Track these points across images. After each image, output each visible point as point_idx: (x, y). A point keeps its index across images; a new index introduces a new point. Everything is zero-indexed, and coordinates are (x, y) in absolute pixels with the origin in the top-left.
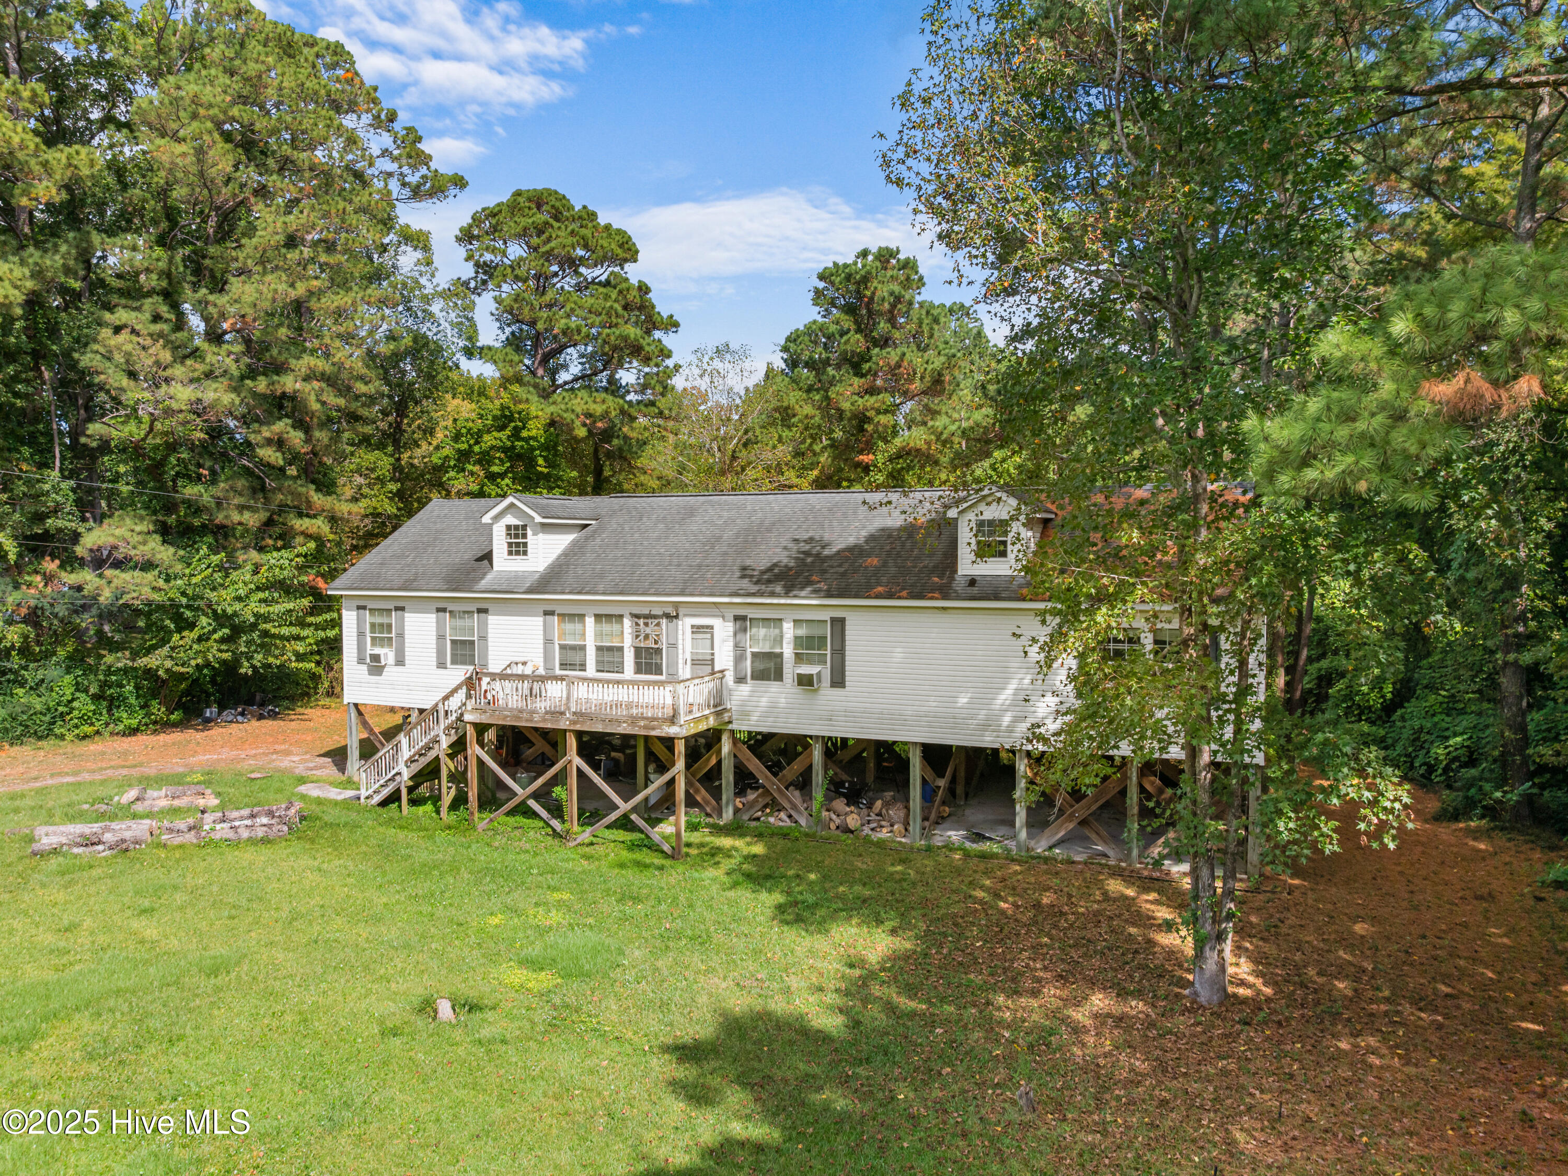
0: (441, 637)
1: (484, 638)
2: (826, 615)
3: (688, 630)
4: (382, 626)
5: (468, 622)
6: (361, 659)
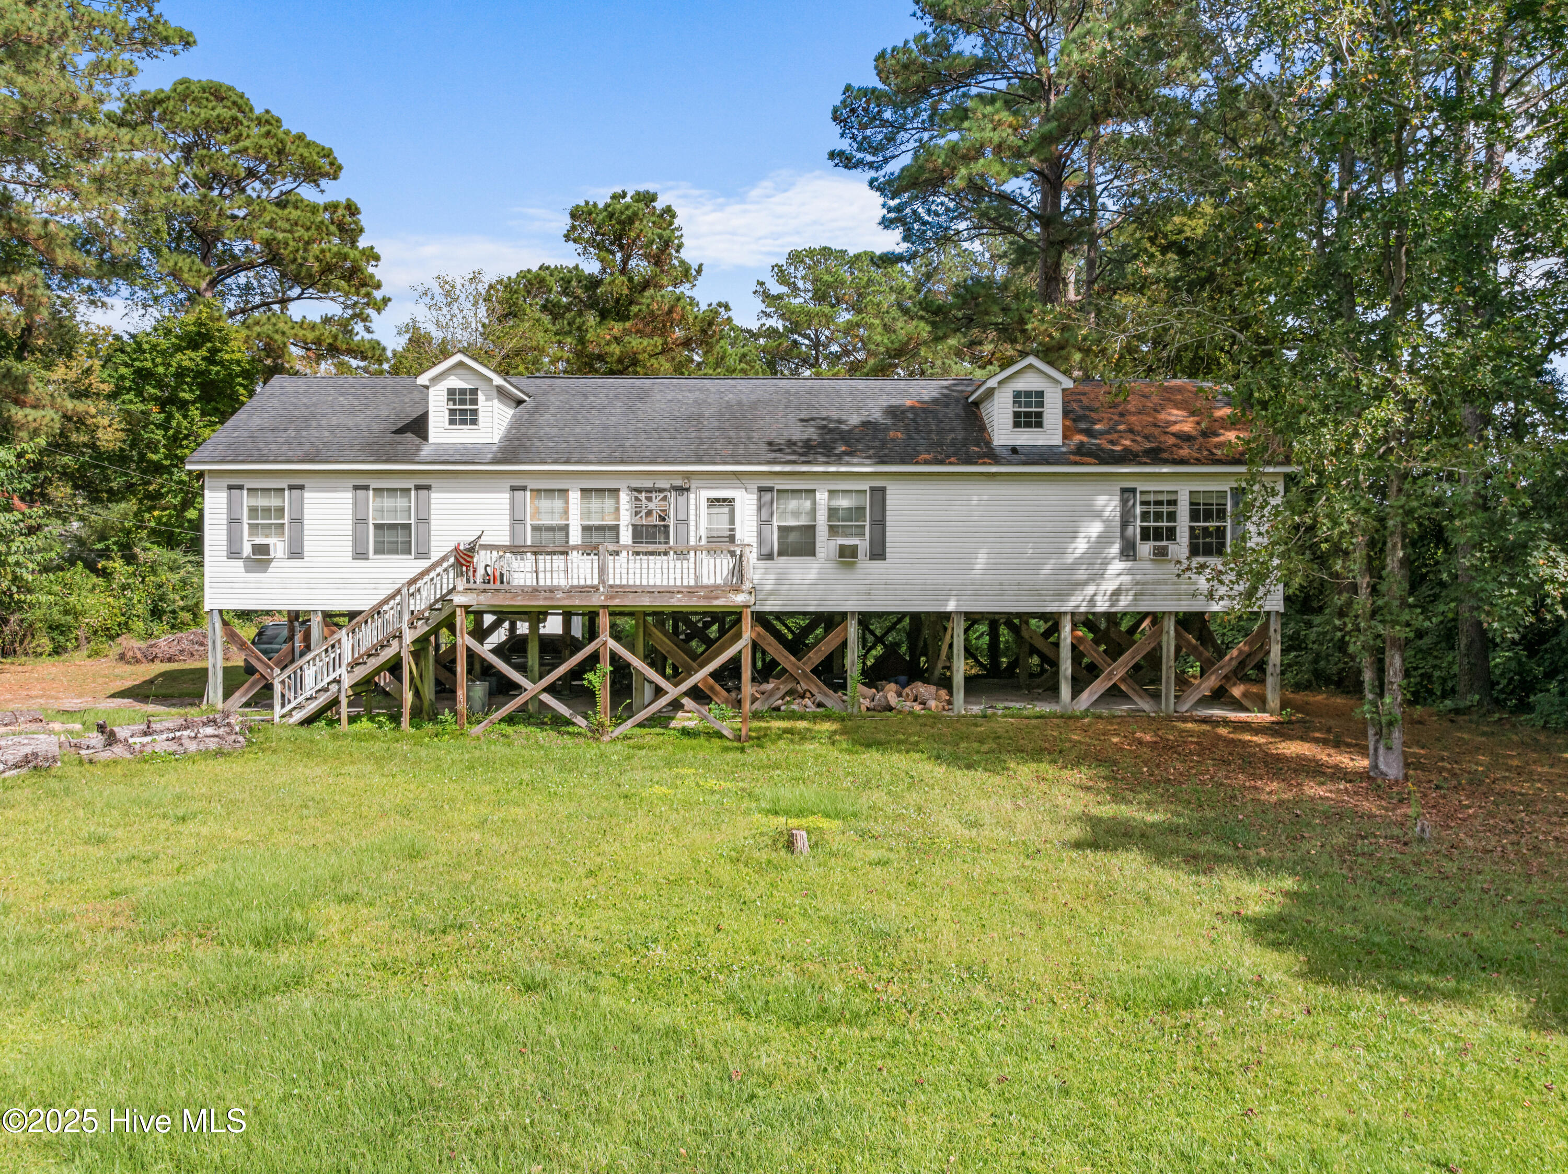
0: (360, 521)
1: (424, 521)
2: (865, 486)
3: (704, 504)
4: (267, 511)
5: (401, 502)
6: (233, 554)
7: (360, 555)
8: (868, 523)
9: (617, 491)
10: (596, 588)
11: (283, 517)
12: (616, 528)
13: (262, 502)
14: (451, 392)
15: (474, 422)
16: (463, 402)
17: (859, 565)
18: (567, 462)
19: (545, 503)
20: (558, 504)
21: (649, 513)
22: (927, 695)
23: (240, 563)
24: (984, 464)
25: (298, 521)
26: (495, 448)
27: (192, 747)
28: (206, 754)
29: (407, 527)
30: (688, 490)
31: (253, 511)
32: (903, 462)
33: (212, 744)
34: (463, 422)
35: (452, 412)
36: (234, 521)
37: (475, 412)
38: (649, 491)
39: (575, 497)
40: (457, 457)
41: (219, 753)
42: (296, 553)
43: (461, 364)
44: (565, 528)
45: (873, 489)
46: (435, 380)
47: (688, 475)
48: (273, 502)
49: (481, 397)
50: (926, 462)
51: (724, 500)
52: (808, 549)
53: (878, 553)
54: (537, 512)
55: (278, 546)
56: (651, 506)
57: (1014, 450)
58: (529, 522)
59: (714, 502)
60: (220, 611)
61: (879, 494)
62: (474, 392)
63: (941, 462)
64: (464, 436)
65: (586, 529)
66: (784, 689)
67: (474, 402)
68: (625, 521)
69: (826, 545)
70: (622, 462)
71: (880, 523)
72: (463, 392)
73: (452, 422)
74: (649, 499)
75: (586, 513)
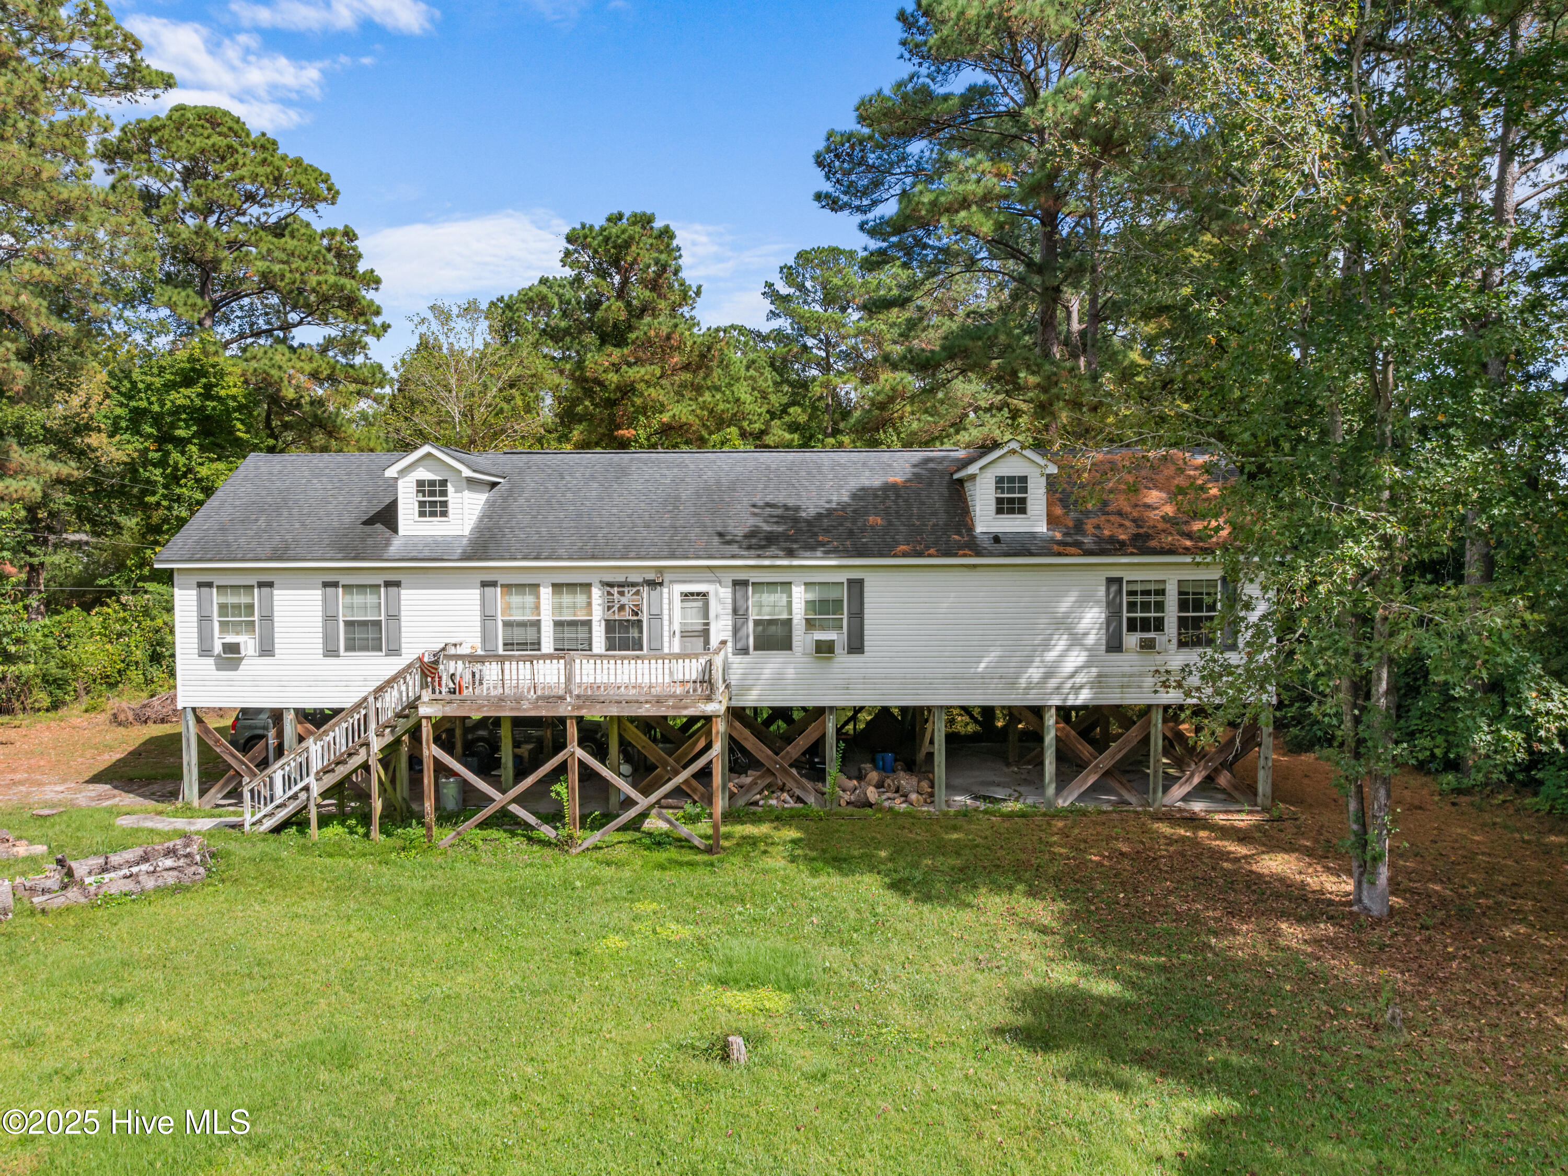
0: (329, 618)
1: (394, 617)
2: (842, 577)
3: (677, 598)
4: (237, 607)
5: (370, 599)
6: (205, 651)
7: (331, 652)
8: (845, 617)
9: (589, 585)
10: (562, 698)
11: (252, 614)
12: (588, 624)
13: (231, 599)
14: (420, 483)
15: (444, 514)
16: (433, 493)
17: (837, 659)
18: (537, 558)
19: (515, 599)
20: (529, 599)
21: (622, 608)
22: (908, 788)
23: (211, 661)
24: (965, 555)
25: (268, 618)
26: (465, 541)
27: (150, 883)
28: (163, 891)
29: (378, 624)
30: (661, 584)
31: (223, 608)
32: (881, 555)
33: (171, 878)
34: (433, 514)
35: (422, 504)
36: (204, 619)
37: (444, 504)
38: (621, 585)
39: (546, 593)
40: (427, 553)
41: (178, 889)
42: (267, 650)
43: (429, 455)
44: (537, 624)
45: (850, 582)
46: (404, 472)
47: (660, 570)
48: (243, 599)
49: (450, 488)
50: (905, 555)
51: (698, 594)
52: (785, 644)
53: (856, 646)
54: (508, 608)
55: (248, 643)
56: (624, 600)
57: (996, 539)
58: (500, 618)
59: (686, 596)
60: (194, 709)
61: (856, 586)
62: (444, 483)
63: (919, 554)
64: (434, 528)
65: (558, 624)
66: (762, 783)
67: (444, 493)
68: (598, 615)
69: (802, 639)
70: (593, 557)
71: (857, 615)
72: (432, 483)
73: (422, 514)
74: (622, 594)
75: (558, 608)
